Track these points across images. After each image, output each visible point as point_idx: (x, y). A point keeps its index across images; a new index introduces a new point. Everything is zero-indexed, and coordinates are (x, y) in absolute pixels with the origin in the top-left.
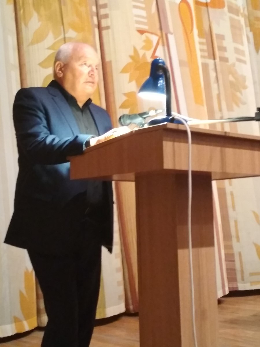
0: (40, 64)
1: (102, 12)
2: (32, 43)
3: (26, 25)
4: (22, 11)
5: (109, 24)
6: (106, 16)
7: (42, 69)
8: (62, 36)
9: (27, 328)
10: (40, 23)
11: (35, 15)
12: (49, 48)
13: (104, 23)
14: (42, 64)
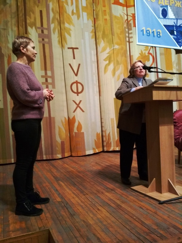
0: (104, 60)
1: (130, 36)
2: (101, 52)
3: (99, 46)
4: (98, 40)
5: (133, 41)
6: (132, 37)
7: (104, 61)
8: (113, 48)
9: (97, 151)
10: (104, 44)
11: (103, 41)
12: (107, 54)
13: (131, 40)
14: (105, 60)
